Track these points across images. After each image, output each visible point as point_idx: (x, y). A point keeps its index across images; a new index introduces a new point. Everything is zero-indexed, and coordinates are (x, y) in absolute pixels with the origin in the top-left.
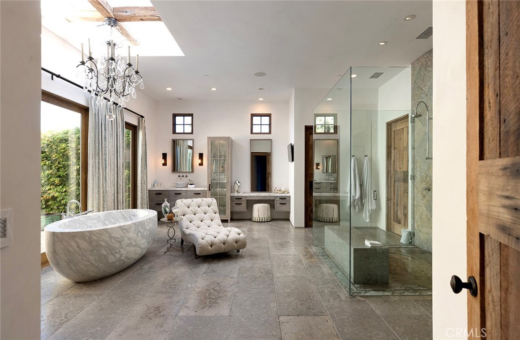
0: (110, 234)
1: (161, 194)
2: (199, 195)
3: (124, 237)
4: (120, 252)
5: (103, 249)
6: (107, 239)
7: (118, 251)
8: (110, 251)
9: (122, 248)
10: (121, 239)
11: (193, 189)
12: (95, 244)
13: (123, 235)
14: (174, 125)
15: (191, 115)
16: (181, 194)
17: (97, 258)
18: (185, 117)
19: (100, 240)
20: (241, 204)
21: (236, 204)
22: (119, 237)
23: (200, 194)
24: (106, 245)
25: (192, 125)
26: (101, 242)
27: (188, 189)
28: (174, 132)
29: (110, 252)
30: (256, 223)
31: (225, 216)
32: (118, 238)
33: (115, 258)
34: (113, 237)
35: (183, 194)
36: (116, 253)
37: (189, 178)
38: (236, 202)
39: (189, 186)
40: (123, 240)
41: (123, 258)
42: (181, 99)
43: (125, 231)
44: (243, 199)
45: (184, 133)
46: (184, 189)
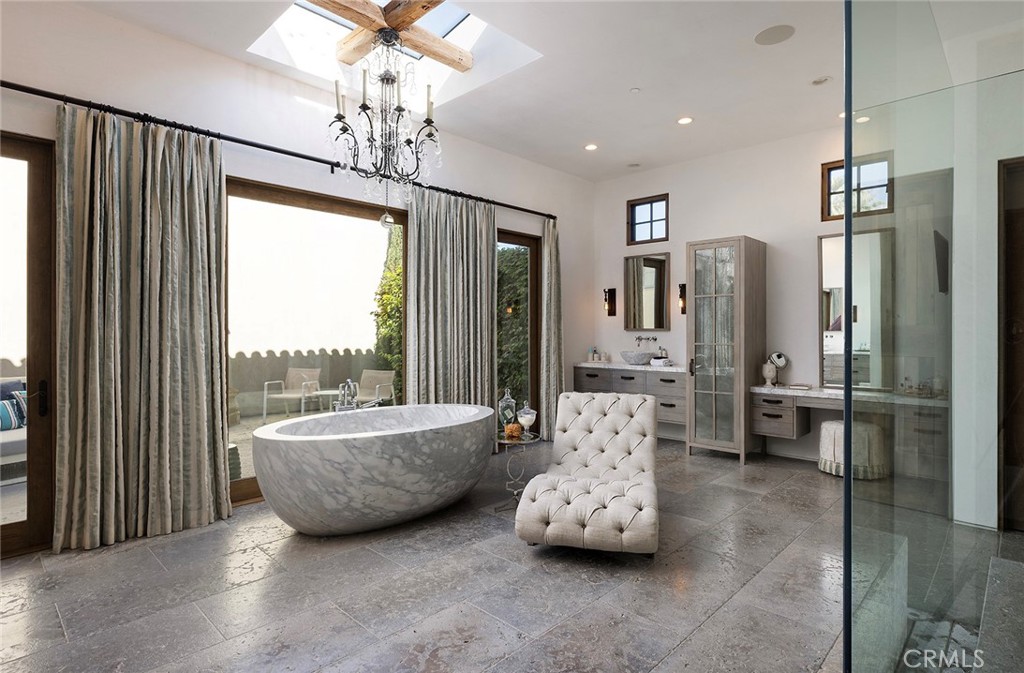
0: (320, 452)
1: (597, 376)
2: (673, 384)
3: (352, 463)
4: (346, 491)
5: (309, 480)
6: (317, 461)
7: (340, 490)
8: (324, 487)
9: (351, 485)
10: (344, 466)
11: (659, 369)
12: (294, 468)
13: (351, 459)
14: (631, 224)
15: (664, 197)
16: (633, 378)
17: (301, 496)
18: (654, 204)
19: (304, 462)
20: (781, 416)
21: (764, 415)
22: (341, 461)
23: (673, 381)
24: (314, 473)
25: (667, 219)
26: (305, 466)
27: (648, 368)
28: (631, 240)
29: (324, 489)
30: (828, 480)
31: (731, 444)
32: (339, 464)
33: (338, 503)
34: (329, 461)
35: (638, 380)
36: (338, 492)
37: (659, 343)
38: (766, 411)
39: (653, 361)
40: (352, 470)
41: (358, 505)
42: (637, 165)
43: (355, 451)
44: (786, 403)
45: (652, 241)
46: (639, 368)
